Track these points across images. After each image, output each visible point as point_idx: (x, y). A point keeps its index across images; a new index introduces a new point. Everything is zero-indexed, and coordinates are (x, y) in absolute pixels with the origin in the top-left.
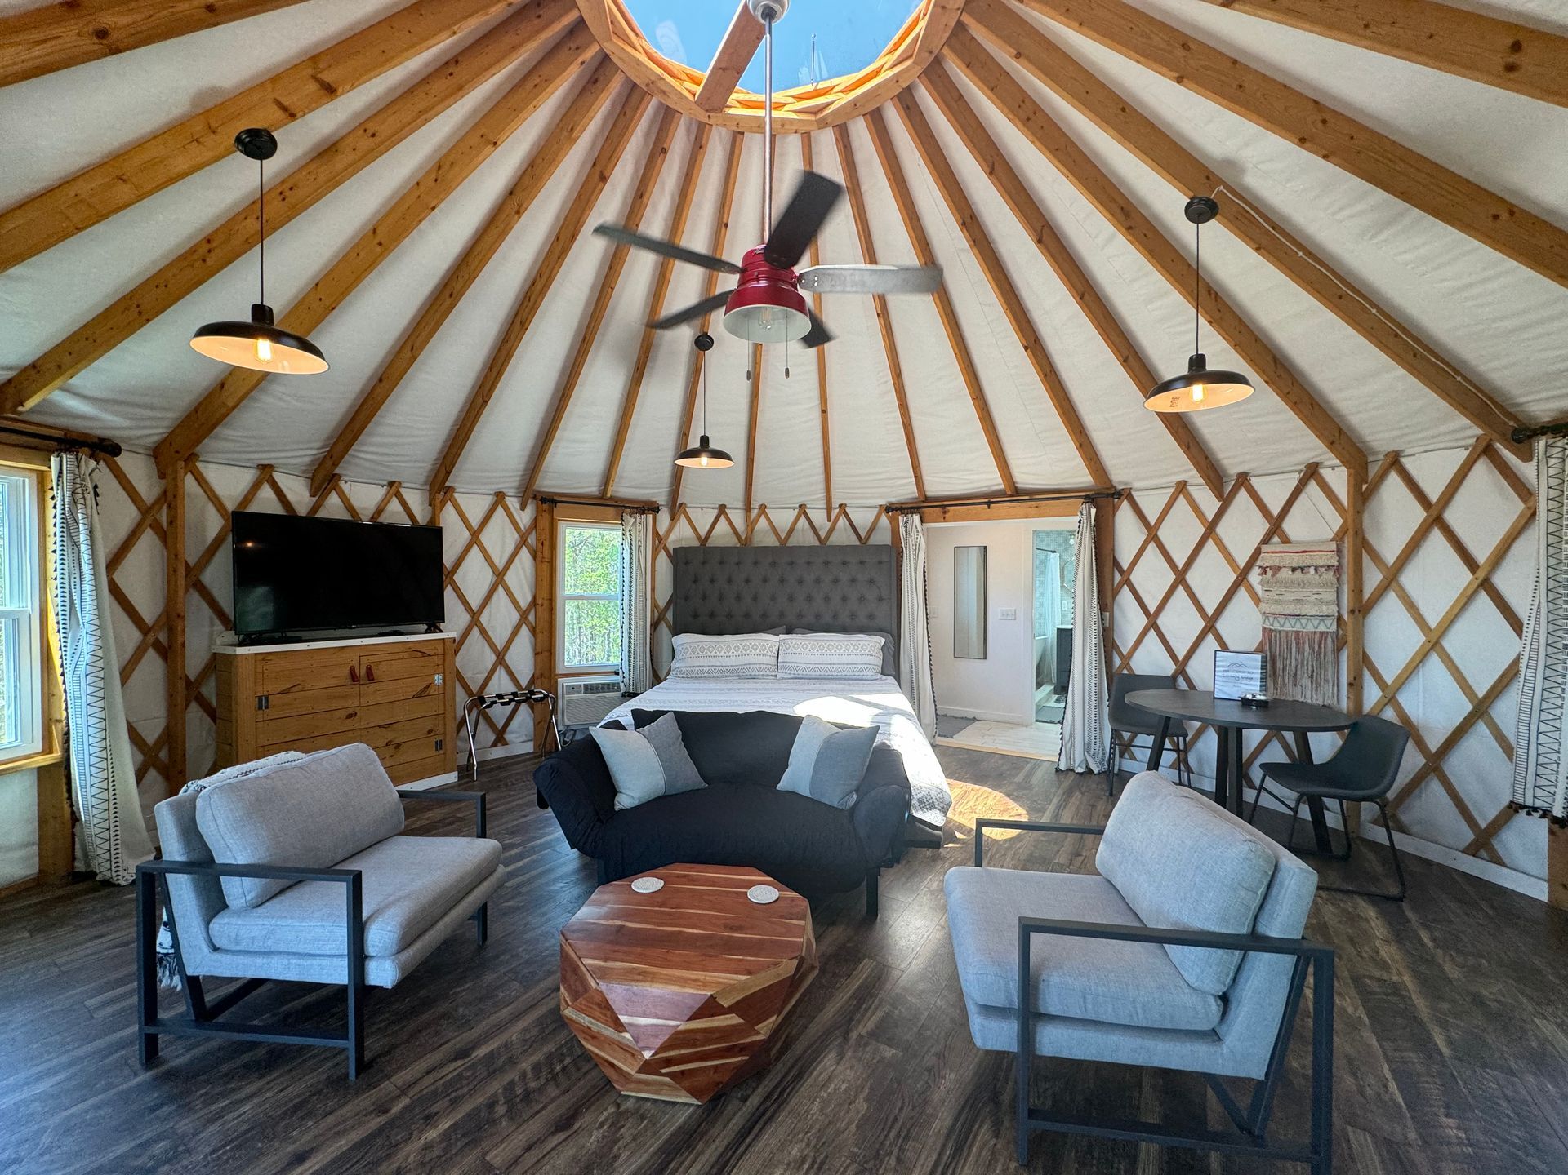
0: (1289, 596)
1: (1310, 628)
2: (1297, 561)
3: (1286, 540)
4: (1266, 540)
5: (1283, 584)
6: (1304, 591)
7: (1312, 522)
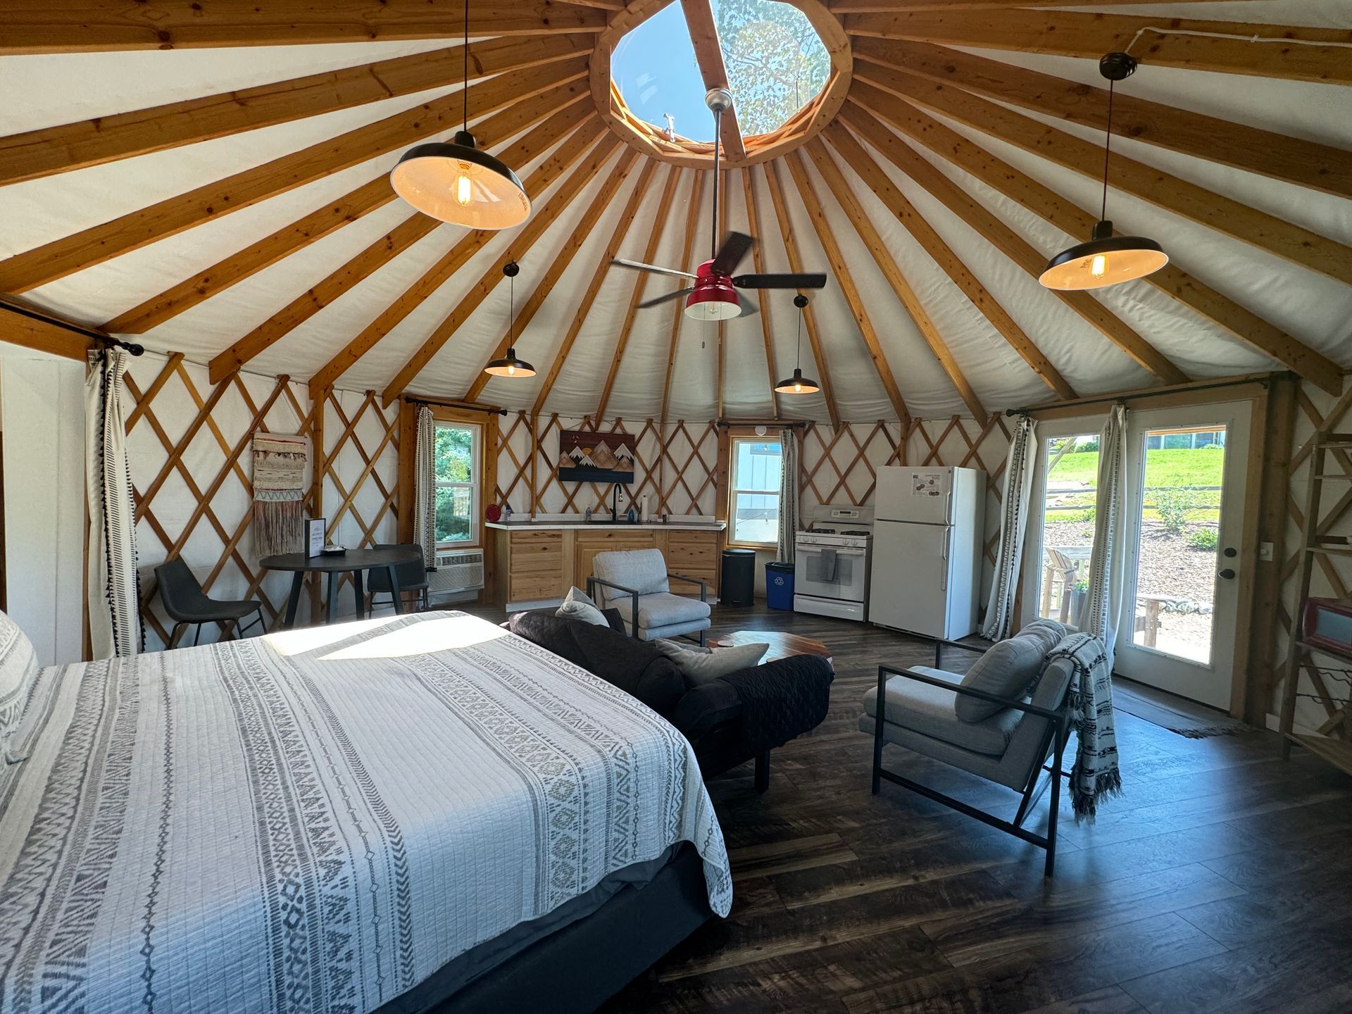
0: (275, 475)
1: (289, 499)
2: (281, 447)
3: (265, 430)
4: (253, 429)
5: (272, 465)
6: (285, 471)
7: (283, 420)
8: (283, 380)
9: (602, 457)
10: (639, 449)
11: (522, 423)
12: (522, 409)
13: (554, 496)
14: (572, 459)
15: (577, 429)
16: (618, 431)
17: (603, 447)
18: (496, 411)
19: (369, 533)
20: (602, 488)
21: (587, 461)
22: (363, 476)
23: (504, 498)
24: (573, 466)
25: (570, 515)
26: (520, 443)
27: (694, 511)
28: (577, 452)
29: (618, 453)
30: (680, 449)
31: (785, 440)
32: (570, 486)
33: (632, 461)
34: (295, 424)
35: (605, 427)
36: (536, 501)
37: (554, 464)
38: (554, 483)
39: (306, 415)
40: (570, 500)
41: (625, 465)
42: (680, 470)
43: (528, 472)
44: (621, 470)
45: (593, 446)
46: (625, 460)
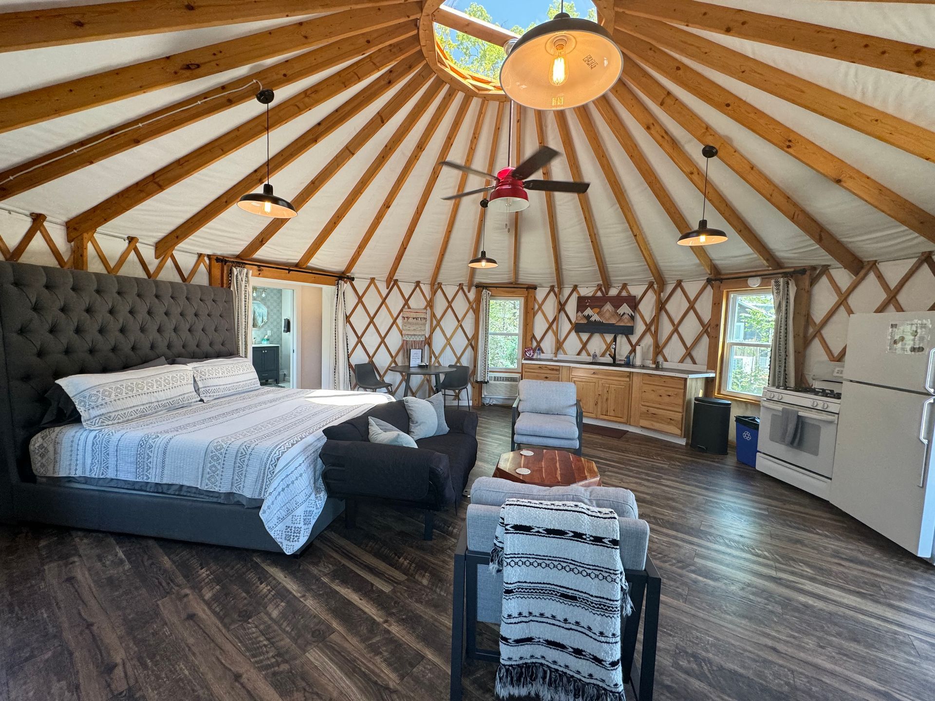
0: (412, 328)
1: (418, 339)
2: (414, 315)
3: (409, 308)
4: (404, 307)
5: (410, 323)
6: (417, 326)
7: (417, 302)
8: (418, 284)
9: (607, 315)
10: (641, 307)
11: (552, 294)
12: (552, 284)
13: (573, 343)
14: (584, 316)
15: (591, 295)
16: (624, 294)
17: (608, 307)
18: (532, 288)
19: (459, 359)
20: (609, 338)
21: (595, 318)
22: (456, 329)
23: (539, 343)
24: (585, 321)
25: (584, 357)
26: (550, 307)
27: (688, 360)
28: (588, 312)
29: (621, 311)
30: (676, 306)
31: (778, 289)
32: (585, 336)
33: (632, 318)
34: (424, 304)
35: (613, 292)
36: (559, 346)
37: (573, 321)
38: (573, 334)
39: (428, 299)
40: (584, 345)
41: (626, 321)
42: (676, 322)
43: (554, 326)
44: (622, 324)
45: (601, 307)
46: (626, 316)
